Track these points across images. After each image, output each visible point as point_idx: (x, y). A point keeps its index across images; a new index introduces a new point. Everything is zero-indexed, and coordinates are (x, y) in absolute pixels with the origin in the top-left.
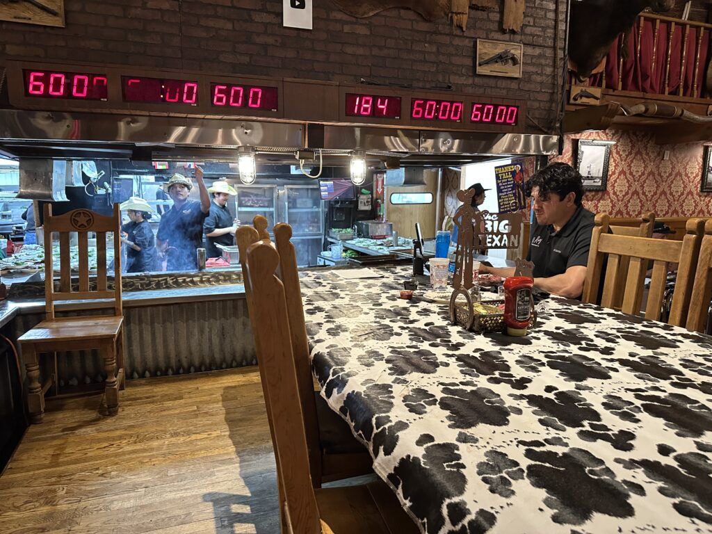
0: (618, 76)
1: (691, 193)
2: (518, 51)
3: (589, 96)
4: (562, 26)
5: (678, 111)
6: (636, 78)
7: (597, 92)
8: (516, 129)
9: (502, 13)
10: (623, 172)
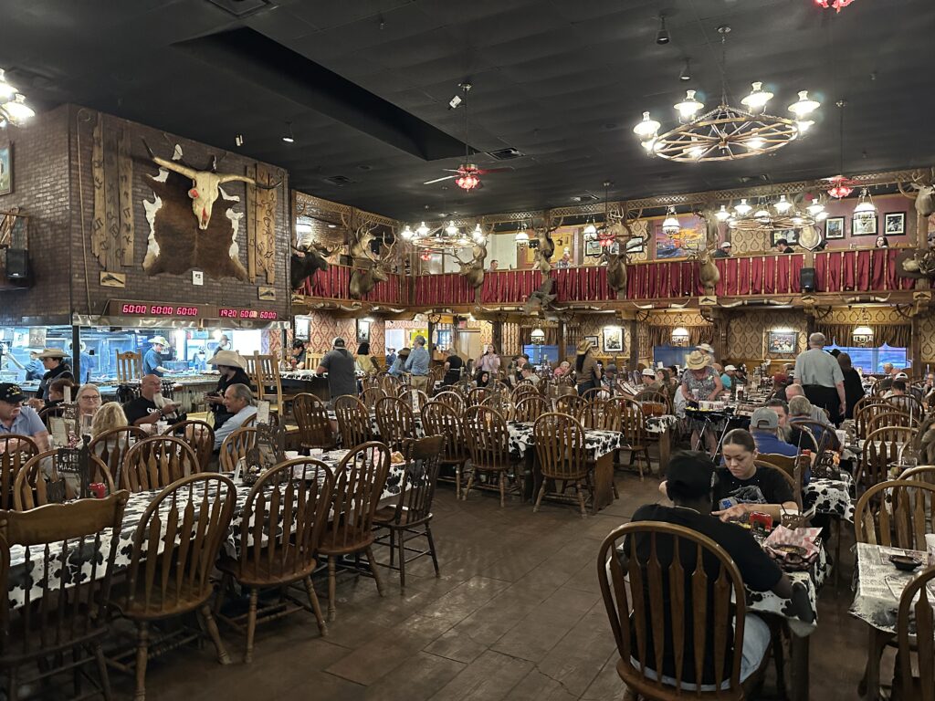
0: (311, 289)
1: (352, 343)
2: (273, 291)
3: (299, 299)
4: (288, 281)
5: (338, 306)
6: (319, 290)
7: (302, 297)
8: (276, 320)
9: (267, 277)
10: (317, 332)
